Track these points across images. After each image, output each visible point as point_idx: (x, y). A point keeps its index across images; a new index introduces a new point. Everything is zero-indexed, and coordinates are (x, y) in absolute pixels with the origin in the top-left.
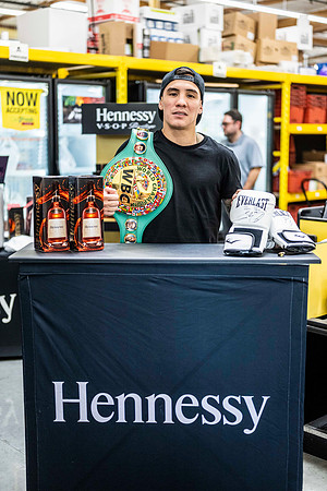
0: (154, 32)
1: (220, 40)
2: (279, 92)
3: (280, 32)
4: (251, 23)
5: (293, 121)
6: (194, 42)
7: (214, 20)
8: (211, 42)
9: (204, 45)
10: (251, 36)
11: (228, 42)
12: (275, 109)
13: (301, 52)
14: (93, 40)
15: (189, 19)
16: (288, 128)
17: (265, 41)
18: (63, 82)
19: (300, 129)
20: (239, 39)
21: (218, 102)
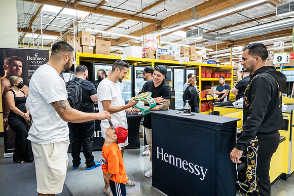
0: (161, 52)
1: (180, 54)
2: (198, 69)
3: (197, 52)
4: (189, 50)
5: (202, 77)
6: (172, 55)
7: (178, 49)
8: (177, 55)
9: (175, 56)
10: (188, 53)
11: (182, 55)
12: (197, 74)
13: (203, 58)
14: (144, 55)
15: (171, 49)
16: (201, 79)
17: (192, 55)
18: (136, 66)
19: (204, 79)
20: (185, 54)
21: (180, 72)
